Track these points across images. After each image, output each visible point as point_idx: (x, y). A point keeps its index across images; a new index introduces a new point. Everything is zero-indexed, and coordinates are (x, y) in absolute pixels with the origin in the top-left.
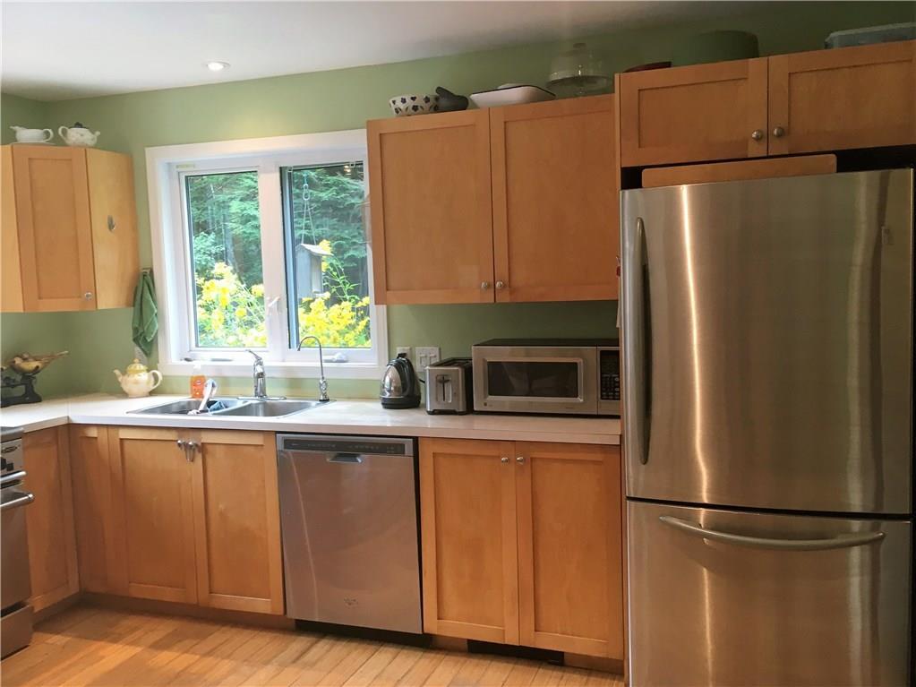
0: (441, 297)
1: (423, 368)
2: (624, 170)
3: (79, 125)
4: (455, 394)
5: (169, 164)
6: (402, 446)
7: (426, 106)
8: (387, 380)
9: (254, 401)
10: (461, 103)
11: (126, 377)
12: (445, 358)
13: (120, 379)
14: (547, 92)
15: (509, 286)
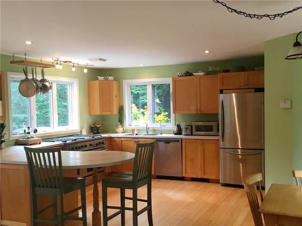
0: (187, 112)
1: (183, 127)
2: (220, 90)
3: (110, 76)
4: (189, 131)
5: (127, 83)
6: (179, 140)
7: (184, 75)
8: (175, 129)
9: (146, 134)
10: (191, 75)
11: (117, 129)
12: (187, 125)
13: (116, 129)
14: (208, 73)
15: (200, 110)
